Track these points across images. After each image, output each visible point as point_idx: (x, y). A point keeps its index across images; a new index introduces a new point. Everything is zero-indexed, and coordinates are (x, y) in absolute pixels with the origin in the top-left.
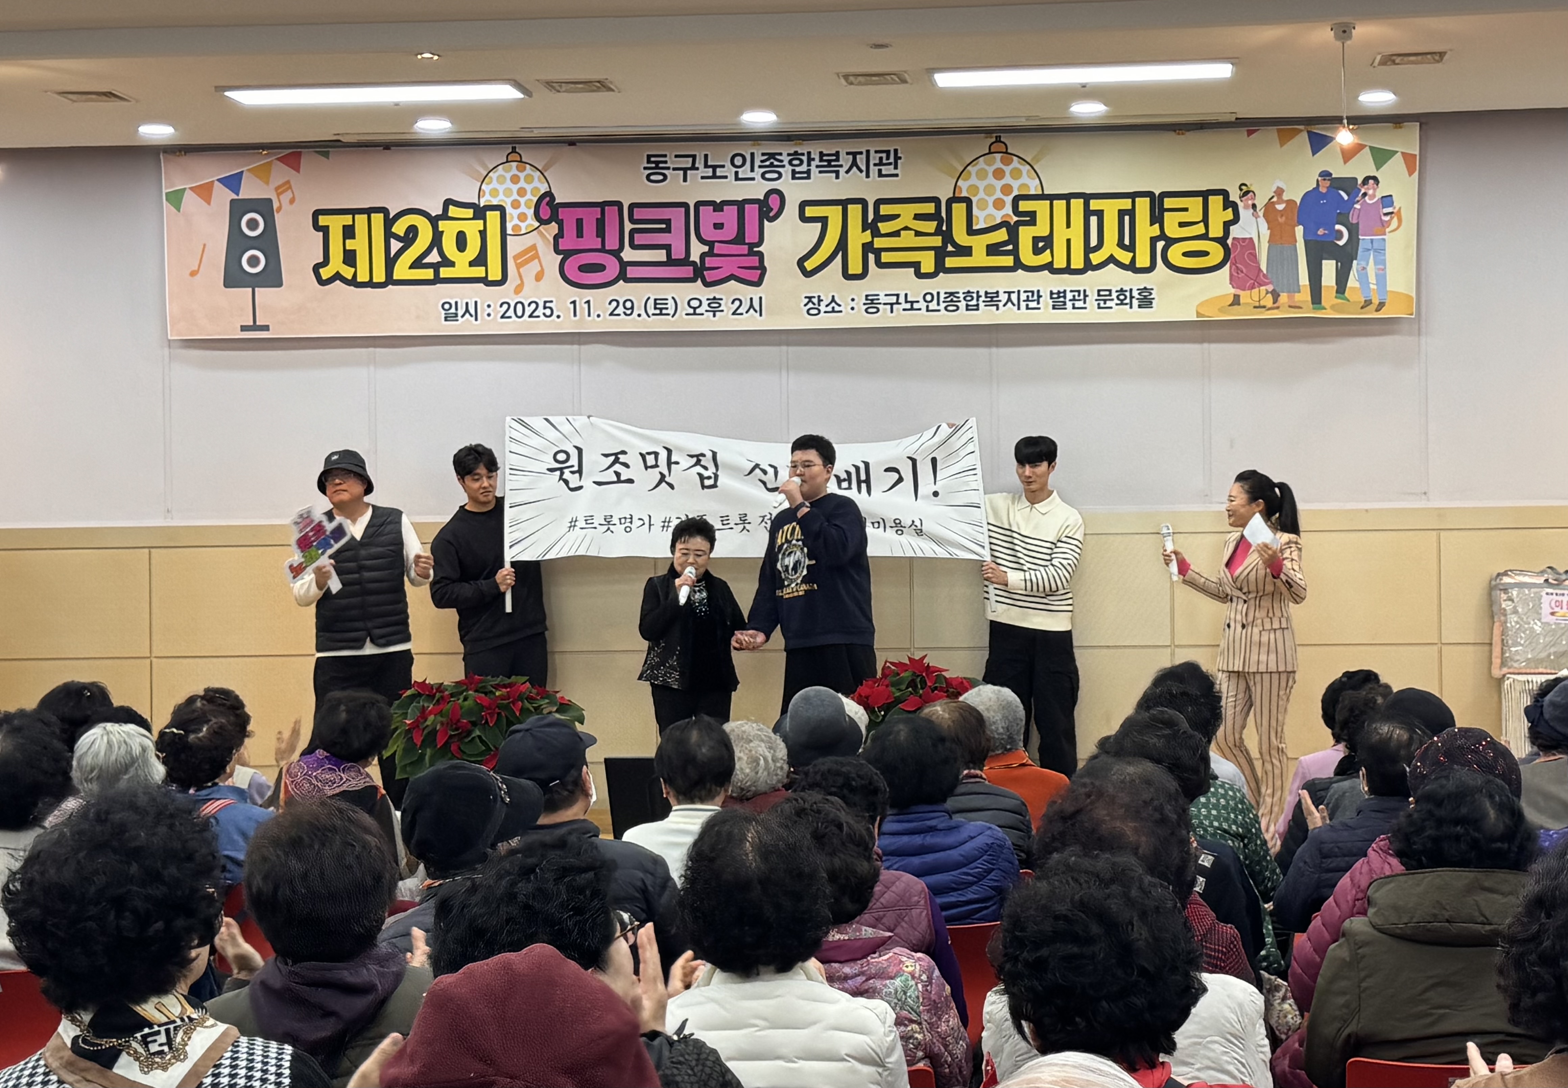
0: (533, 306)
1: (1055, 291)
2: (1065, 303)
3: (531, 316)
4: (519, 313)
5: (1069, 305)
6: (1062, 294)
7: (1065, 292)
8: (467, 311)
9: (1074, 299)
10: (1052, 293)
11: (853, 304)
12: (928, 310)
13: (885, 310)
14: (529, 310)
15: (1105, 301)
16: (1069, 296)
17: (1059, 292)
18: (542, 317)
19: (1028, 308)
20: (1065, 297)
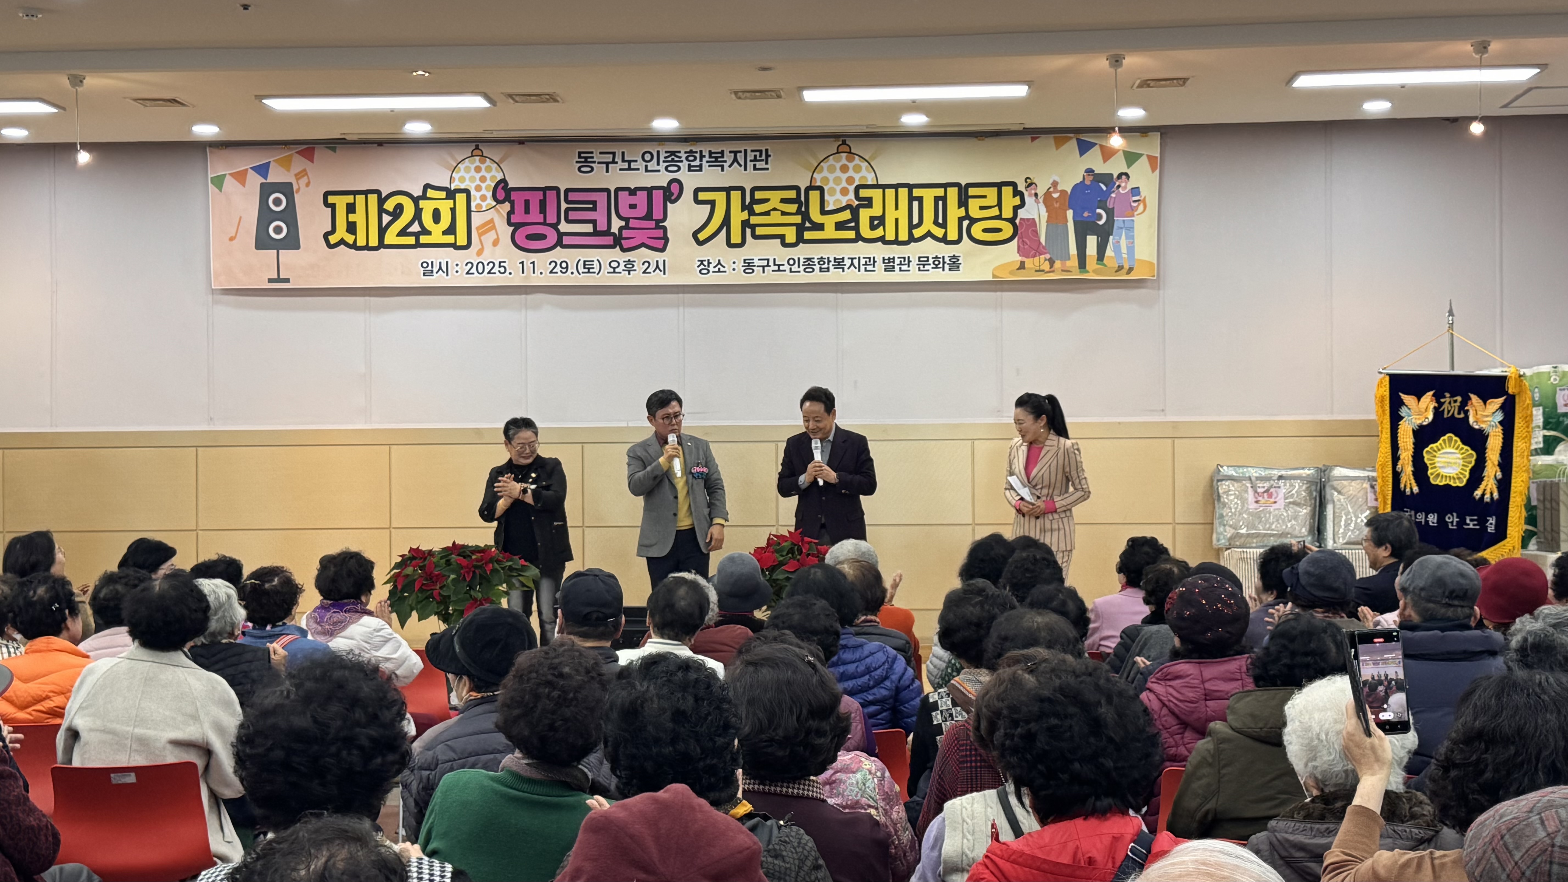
0: (491, 265)
1: (886, 258)
2: (894, 267)
3: (489, 273)
4: (480, 270)
5: (897, 268)
6: (891, 260)
7: (894, 258)
8: (440, 268)
9: (901, 264)
10: (884, 259)
11: (734, 266)
12: (791, 271)
13: (758, 271)
14: (487, 269)
15: (924, 265)
16: (897, 261)
17: (889, 259)
18: (498, 273)
19: (866, 270)
20: (894, 262)
